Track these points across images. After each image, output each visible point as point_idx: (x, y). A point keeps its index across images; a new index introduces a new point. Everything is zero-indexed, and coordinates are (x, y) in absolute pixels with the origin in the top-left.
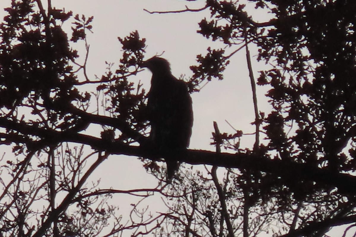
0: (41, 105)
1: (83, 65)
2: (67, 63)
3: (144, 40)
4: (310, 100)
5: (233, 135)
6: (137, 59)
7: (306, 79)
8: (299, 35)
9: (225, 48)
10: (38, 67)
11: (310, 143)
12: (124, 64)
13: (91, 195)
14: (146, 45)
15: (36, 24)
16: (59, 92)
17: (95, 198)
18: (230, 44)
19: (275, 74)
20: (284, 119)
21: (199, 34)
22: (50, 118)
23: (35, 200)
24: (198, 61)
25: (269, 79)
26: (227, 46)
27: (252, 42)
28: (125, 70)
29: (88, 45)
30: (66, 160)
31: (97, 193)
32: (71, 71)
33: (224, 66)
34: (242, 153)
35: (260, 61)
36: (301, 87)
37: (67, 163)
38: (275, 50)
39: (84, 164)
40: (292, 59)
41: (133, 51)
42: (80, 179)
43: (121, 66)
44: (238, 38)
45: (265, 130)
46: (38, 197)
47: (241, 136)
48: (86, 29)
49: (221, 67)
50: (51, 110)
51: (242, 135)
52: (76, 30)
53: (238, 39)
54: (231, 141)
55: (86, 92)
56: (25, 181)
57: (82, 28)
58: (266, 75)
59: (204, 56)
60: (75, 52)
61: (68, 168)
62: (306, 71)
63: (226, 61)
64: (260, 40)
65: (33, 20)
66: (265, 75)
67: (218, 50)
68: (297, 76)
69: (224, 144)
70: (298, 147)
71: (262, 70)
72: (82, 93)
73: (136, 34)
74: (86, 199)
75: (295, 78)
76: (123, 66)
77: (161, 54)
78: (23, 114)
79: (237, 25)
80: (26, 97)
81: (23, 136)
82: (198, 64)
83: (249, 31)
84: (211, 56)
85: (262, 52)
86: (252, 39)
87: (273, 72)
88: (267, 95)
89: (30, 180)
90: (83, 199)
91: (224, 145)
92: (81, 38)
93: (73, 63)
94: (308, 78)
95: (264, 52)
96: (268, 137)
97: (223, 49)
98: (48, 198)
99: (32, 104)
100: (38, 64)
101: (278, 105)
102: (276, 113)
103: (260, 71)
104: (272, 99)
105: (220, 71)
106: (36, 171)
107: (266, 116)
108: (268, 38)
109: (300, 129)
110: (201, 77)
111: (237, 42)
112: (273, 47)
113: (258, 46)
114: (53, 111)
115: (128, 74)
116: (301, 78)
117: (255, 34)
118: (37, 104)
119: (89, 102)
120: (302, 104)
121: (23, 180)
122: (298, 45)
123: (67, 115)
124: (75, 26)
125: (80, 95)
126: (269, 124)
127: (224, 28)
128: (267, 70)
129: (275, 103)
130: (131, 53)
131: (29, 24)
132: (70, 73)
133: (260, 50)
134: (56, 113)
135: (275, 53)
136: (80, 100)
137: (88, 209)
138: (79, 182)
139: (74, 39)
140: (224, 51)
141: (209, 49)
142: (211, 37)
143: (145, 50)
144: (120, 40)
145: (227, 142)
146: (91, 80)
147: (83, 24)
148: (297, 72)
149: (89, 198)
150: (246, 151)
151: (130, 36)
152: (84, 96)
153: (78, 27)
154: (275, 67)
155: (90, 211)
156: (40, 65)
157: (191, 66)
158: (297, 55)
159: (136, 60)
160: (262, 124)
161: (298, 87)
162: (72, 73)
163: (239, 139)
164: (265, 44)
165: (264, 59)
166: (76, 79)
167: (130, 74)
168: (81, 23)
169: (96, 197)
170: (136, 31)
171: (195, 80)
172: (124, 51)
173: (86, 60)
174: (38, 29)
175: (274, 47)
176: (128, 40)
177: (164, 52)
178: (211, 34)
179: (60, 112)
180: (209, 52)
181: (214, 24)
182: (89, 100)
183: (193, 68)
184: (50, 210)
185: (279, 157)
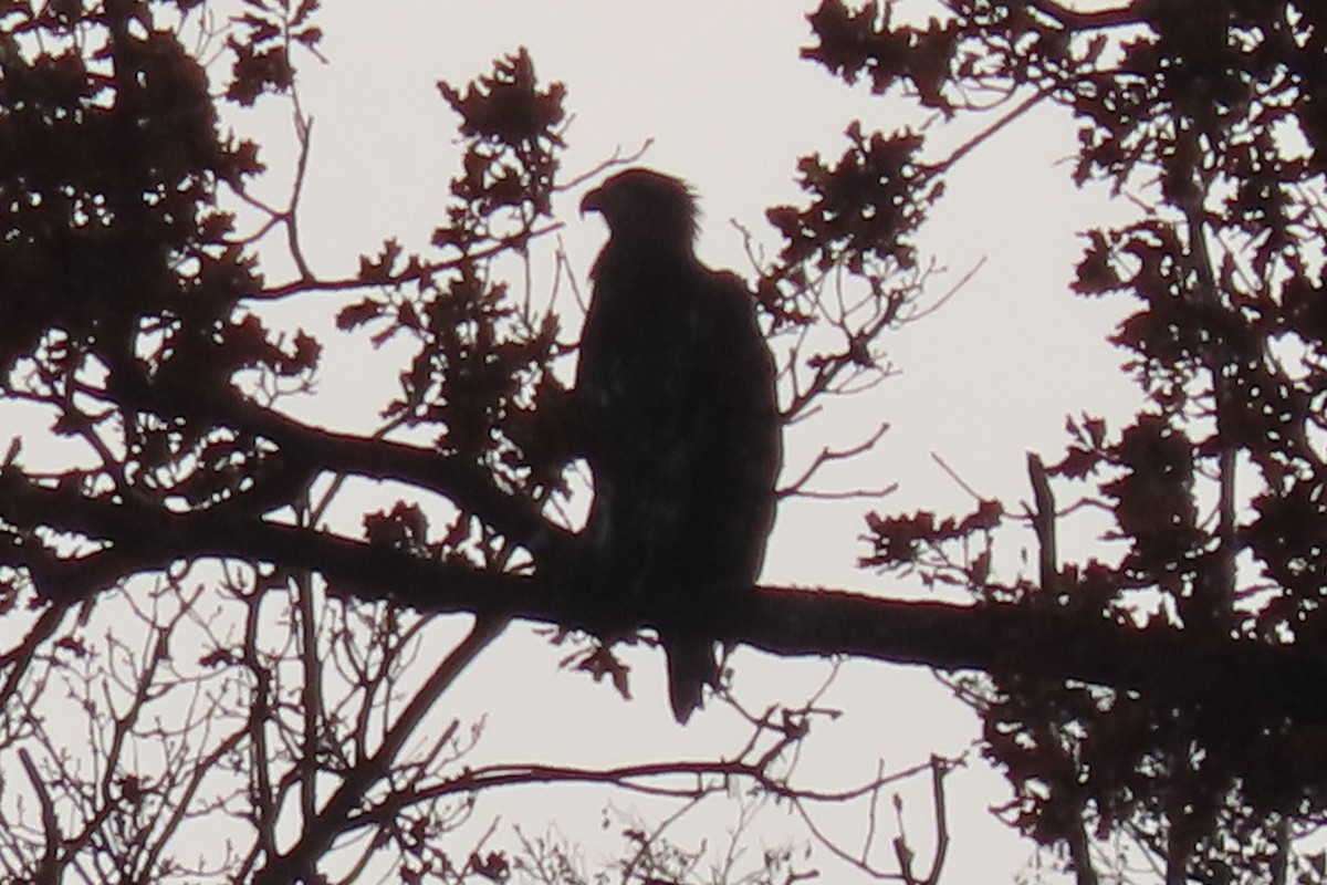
0: (97, 394)
1: (283, 209)
2: (209, 199)
3: (558, 91)
4: (1313, 359)
5: (959, 521)
6: (527, 177)
7: (1294, 262)
8: (1261, 63)
9: (925, 127)
10: (80, 218)
11: (1315, 552)
12: (470, 202)
13: (441, 790)
14: (568, 116)
15: (62, 24)
16: (175, 333)
17: (463, 807)
18: (949, 110)
19: (1155, 242)
20: (1194, 446)
21: (812, 63)
22: (136, 449)
23: (190, 816)
24: (805, 184)
25: (1127, 266)
26: (933, 118)
27: (1048, 100)
28: (474, 227)
29: (306, 120)
30: (329, 635)
31: (469, 782)
32: (228, 237)
33: (920, 208)
34: (1004, 603)
35: (1088, 184)
36: (1272, 301)
37: (333, 650)
38: (1153, 133)
39: (413, 650)
40: (1235, 174)
41: (510, 140)
42: (392, 722)
43: (456, 214)
44: (986, 81)
45: (1112, 496)
46: (202, 801)
47: (998, 523)
48: (295, 46)
49: (908, 210)
50: (142, 417)
51: (1002, 519)
52: (252, 51)
53: (985, 88)
54: (951, 547)
55: (301, 333)
56: (145, 736)
57: (278, 41)
58: (1116, 248)
59: (831, 160)
60: (249, 149)
61: (339, 669)
62: (1293, 229)
63: (931, 184)
64: (1088, 89)
65: (48, 8)
66: (1110, 249)
67: (895, 135)
68: (1254, 254)
69: (922, 562)
70: (1265, 574)
71: (1094, 228)
72: (282, 336)
73: (521, 66)
74: (420, 813)
75: (1244, 260)
76: (463, 211)
77: (636, 152)
78: (15, 435)
79: (982, 20)
80: (25, 357)
81: (16, 536)
82: (804, 201)
83: (1033, 48)
84: (861, 160)
85: (1098, 141)
86: (1048, 83)
87: (1146, 235)
88: (1116, 341)
89: (167, 728)
90: (407, 811)
91: (918, 567)
92: (273, 86)
93: (239, 199)
94: (1303, 260)
95: (1106, 141)
96: (1118, 530)
97: (915, 132)
98: (248, 808)
99: (54, 389)
100: (79, 204)
101: (1170, 384)
102: (1161, 421)
103: (1085, 230)
104: (1141, 358)
105: (904, 232)
106: (194, 684)
107: (1113, 437)
108: (1124, 80)
109: (1273, 491)
110: (817, 256)
111: (978, 98)
112: (1143, 120)
113: (1079, 113)
114: (152, 419)
115: (488, 245)
116: (1273, 262)
117: (1064, 63)
118: (74, 386)
119: (311, 376)
120: (1281, 378)
121: (138, 728)
122: (1256, 109)
123: (214, 437)
124: (243, 34)
125: (270, 345)
126: (1129, 471)
127: (920, 34)
128: (1118, 228)
129: (1151, 373)
130: (503, 152)
131: (32, 27)
132: (224, 243)
133: (1085, 135)
134: (164, 426)
135: (1153, 145)
136: (272, 368)
137: (427, 855)
138: (386, 734)
139: (243, 91)
140: (920, 139)
141: (854, 131)
142: (864, 78)
143: (566, 138)
144: (448, 93)
145: (933, 553)
146: (320, 277)
147: (281, 24)
148: (1255, 235)
149: (432, 807)
150: (1020, 593)
151: (496, 76)
152: (289, 349)
153: (256, 38)
154: (1150, 211)
155: (437, 864)
156: (89, 209)
157: (774, 205)
158: (1254, 154)
159: (525, 183)
160: (1096, 472)
161: (1261, 301)
162: (230, 244)
163: (989, 541)
164: (1111, 106)
165: (1105, 171)
166: (255, 272)
167: (497, 244)
168: (272, 19)
169: (465, 801)
170: (523, 51)
171: (791, 271)
172: (470, 141)
173: (298, 186)
174: (75, 47)
175: (1149, 119)
176: (485, 91)
177: (649, 142)
178: (864, 64)
179: (180, 421)
180: (855, 146)
181: (877, 15)
182: (313, 367)
183: (782, 218)
184: (261, 861)
185: (1174, 619)
